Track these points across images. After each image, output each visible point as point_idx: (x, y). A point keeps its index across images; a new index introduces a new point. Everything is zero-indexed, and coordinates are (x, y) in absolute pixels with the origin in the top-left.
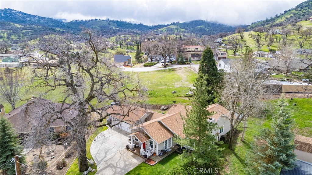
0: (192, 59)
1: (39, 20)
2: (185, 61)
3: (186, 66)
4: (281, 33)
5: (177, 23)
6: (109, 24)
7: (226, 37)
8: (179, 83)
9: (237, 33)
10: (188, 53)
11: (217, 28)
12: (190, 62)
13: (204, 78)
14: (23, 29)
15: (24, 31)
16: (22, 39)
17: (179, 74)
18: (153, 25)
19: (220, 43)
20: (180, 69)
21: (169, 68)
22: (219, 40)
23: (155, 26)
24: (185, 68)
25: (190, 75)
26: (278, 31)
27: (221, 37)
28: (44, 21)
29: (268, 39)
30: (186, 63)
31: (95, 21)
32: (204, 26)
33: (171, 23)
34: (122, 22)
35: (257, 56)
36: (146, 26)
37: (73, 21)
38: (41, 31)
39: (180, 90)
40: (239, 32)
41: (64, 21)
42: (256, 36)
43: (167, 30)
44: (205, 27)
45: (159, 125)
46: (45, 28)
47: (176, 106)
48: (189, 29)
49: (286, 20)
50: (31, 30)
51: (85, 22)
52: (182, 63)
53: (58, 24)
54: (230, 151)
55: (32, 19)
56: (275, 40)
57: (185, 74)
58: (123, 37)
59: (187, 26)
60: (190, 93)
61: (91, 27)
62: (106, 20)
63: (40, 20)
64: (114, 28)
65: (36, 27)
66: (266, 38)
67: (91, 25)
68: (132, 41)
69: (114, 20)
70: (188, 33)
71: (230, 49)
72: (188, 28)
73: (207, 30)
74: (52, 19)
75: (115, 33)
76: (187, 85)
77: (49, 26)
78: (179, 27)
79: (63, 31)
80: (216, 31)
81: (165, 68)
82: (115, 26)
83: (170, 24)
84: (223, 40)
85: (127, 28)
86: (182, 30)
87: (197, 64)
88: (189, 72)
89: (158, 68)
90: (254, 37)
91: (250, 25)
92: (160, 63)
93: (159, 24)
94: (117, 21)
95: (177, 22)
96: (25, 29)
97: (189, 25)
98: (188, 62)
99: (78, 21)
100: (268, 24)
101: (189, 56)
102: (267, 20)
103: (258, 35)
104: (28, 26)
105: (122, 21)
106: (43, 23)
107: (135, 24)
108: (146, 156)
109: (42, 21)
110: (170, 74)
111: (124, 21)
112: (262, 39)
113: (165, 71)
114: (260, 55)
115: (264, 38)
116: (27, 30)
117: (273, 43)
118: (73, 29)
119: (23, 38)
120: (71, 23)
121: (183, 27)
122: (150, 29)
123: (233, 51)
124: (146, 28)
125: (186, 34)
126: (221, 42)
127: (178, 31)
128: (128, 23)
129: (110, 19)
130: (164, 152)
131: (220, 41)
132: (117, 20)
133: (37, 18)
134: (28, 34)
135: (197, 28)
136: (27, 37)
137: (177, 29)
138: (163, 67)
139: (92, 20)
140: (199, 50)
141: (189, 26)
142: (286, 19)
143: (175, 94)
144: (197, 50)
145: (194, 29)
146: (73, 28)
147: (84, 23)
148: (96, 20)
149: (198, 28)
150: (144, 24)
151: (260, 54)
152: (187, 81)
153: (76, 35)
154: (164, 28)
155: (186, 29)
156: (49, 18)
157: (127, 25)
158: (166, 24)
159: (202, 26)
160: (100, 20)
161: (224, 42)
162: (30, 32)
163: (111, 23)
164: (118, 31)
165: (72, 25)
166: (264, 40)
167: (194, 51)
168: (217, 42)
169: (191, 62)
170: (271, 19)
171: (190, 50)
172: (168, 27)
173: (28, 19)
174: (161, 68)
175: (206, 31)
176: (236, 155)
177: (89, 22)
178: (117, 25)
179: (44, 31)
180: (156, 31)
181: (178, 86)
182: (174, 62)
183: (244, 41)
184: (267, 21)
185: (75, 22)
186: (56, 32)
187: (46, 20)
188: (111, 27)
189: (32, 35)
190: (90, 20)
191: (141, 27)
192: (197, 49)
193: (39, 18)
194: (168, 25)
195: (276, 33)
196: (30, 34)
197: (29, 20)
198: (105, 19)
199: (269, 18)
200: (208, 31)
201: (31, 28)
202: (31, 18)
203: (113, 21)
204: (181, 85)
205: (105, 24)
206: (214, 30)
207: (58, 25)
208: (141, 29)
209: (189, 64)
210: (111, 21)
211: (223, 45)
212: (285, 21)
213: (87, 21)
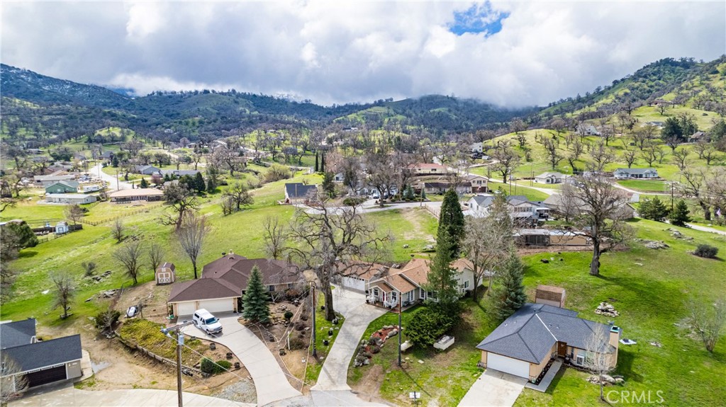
0: (426, 191)
1: (71, 91)
2: (414, 195)
3: (417, 204)
4: (598, 133)
5: (387, 100)
6: (236, 102)
7: (492, 141)
8: (410, 233)
9: (513, 132)
10: (418, 177)
11: (476, 114)
12: (423, 199)
13: (446, 228)
14: (44, 113)
15: (46, 118)
16: (43, 136)
17: (408, 219)
18: (334, 104)
19: (479, 154)
20: (409, 210)
21: (389, 208)
22: (477, 147)
23: (339, 107)
24: (416, 208)
25: (426, 221)
26: (592, 129)
27: (482, 141)
28: (84, 92)
29: (571, 146)
30: (417, 198)
31: (205, 95)
32: (447, 109)
33: (375, 102)
34: (265, 97)
35: (548, 181)
36: (320, 107)
37: (153, 93)
38: (85, 117)
39: (413, 243)
40: (517, 130)
41: (129, 93)
42: (548, 140)
43: (367, 118)
44: (450, 111)
45: (400, 278)
46: (93, 112)
47: (414, 260)
48: (414, 115)
49: (616, 100)
50: (61, 117)
51: (182, 97)
52: (410, 199)
53: (118, 99)
54: (475, 303)
55: (57, 89)
56: (585, 148)
57: (417, 218)
58: (273, 136)
59: (411, 109)
60: (429, 247)
61: (196, 108)
62: (228, 94)
63: (75, 91)
64: (248, 112)
65: (73, 109)
66: (568, 143)
67: (194, 104)
68: (296, 144)
69: (247, 93)
70: (412, 124)
71: (495, 169)
72: (411, 112)
73: (454, 117)
74: (104, 88)
75: (252, 123)
76: (422, 236)
77: (96, 104)
78: (392, 112)
79: (134, 118)
80: (473, 120)
81: (383, 209)
82: (250, 107)
83: (373, 102)
84: (486, 148)
85: (278, 113)
86: (400, 117)
87: (436, 200)
88: (424, 216)
89: (371, 208)
90: (545, 141)
91: (545, 108)
92: (371, 199)
93: (348, 103)
94: (254, 95)
95: (387, 98)
96: (49, 114)
97: (414, 105)
98: (421, 199)
99: (165, 95)
100: (582, 108)
101: (421, 184)
102: (579, 100)
103: (554, 138)
104: (55, 107)
105: (264, 94)
106: (83, 98)
107: (295, 103)
108: (390, 307)
109: (81, 93)
110: (394, 219)
111: (269, 95)
112: (560, 146)
113: (383, 213)
114: (552, 180)
115: (564, 144)
116: (53, 117)
117: (582, 155)
118: (155, 113)
119: (46, 134)
120: (148, 99)
121: (400, 111)
122: (328, 113)
123: (502, 174)
124: (318, 112)
125: (410, 128)
126: (482, 151)
127: (392, 120)
128: (278, 99)
129: (237, 91)
130: (408, 304)
131: (478, 150)
132: (254, 93)
133: (68, 87)
134: (55, 125)
135: (431, 113)
136: (54, 131)
137: (388, 115)
138: (379, 207)
139: (196, 92)
140: (437, 172)
141: (413, 109)
142: (617, 98)
143: (407, 249)
144: (433, 172)
145: (425, 115)
146: (154, 110)
147: (179, 99)
148: (206, 92)
149: (434, 112)
150: (313, 102)
151: (554, 178)
152: (421, 231)
153: (167, 128)
154: (359, 113)
155: (409, 116)
156: (95, 87)
157: (276, 104)
158: (363, 103)
159: (443, 110)
160: (213, 91)
161: (486, 151)
162: (59, 119)
163: (241, 99)
164: (260, 119)
165: (150, 104)
166: (564, 147)
167: (429, 174)
168: (473, 151)
169: (425, 198)
170: (587, 97)
171: (422, 172)
172: (369, 110)
173: (46, 88)
174: (375, 207)
175: (451, 119)
176: (481, 307)
177: (190, 97)
178: (254, 104)
179: (91, 117)
180: (341, 118)
181: (409, 238)
182: (396, 197)
183: (526, 150)
184: (579, 102)
185: (157, 97)
186: (118, 119)
187: (89, 92)
188: (241, 108)
189: (65, 126)
190: (191, 92)
191: (306, 109)
192: (435, 170)
193: (74, 87)
194: (367, 106)
195: (589, 133)
196: (60, 124)
197: (49, 91)
198: (226, 91)
199: (583, 95)
200: (456, 119)
201: (63, 110)
202: (53, 87)
203: (244, 96)
204: (413, 237)
205: (228, 101)
206: (468, 119)
207: (117, 102)
208: (308, 113)
209: (423, 201)
210: (239, 95)
211: (484, 158)
212: (613, 103)
213: (185, 95)
